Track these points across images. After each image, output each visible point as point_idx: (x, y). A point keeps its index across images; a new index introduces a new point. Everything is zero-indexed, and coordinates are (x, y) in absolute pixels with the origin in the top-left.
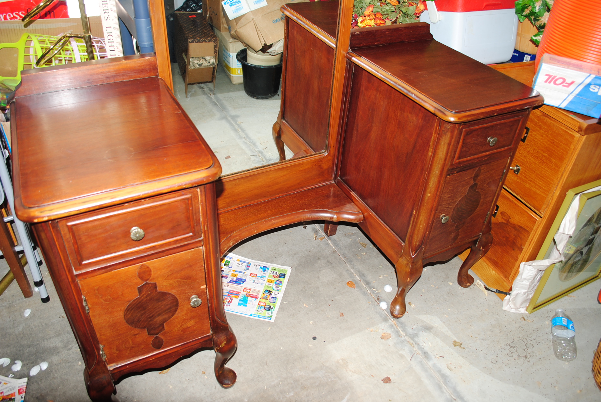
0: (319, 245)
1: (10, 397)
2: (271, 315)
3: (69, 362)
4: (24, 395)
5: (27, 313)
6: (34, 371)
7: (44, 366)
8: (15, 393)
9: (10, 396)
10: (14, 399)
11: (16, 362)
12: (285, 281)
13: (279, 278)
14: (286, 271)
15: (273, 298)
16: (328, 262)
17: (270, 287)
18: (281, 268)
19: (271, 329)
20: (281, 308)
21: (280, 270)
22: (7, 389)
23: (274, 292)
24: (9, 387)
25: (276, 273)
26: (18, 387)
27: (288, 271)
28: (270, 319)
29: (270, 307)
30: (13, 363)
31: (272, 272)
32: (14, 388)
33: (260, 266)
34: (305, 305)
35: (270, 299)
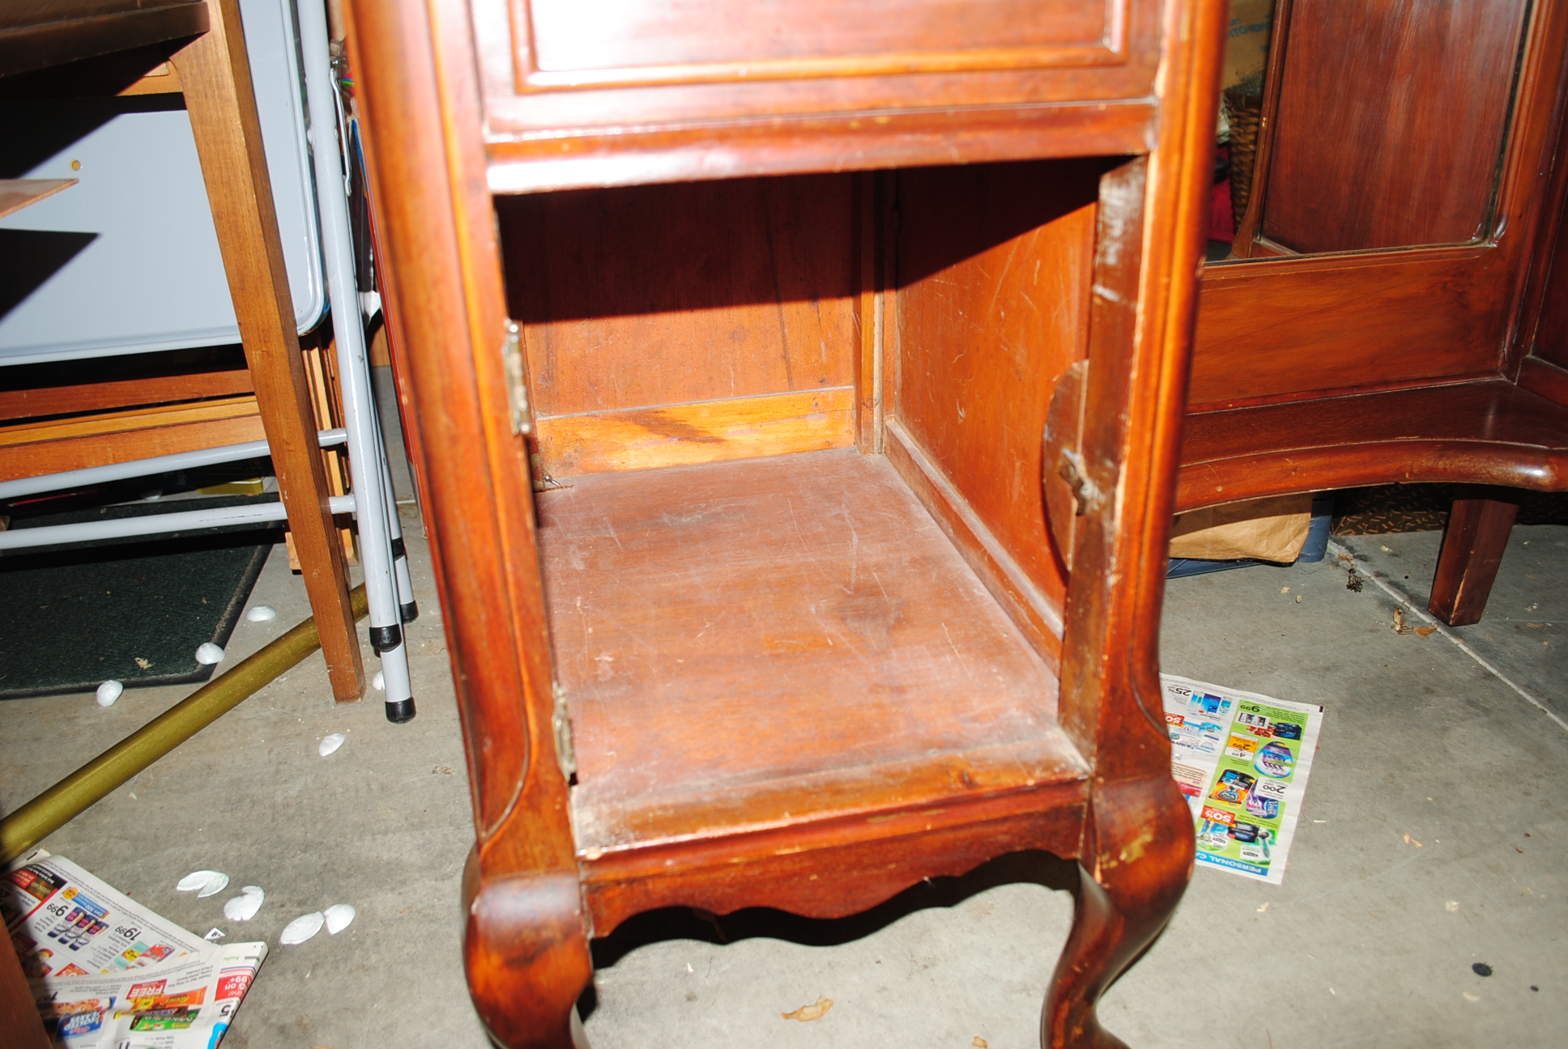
0: (1419, 651)
1: (183, 1002)
2: (1261, 857)
3: (432, 921)
4: (234, 1002)
5: (331, 746)
6: (298, 932)
7: (339, 918)
8: (204, 989)
9: (186, 999)
10: (196, 1012)
11: (245, 889)
12: (1304, 750)
13: (1274, 739)
14: (1302, 718)
15: (1263, 800)
16: (1471, 703)
17: (1246, 763)
18: (1278, 705)
19: (1270, 909)
20: (1304, 838)
21: (1277, 713)
22: (182, 974)
23: (1262, 781)
24: (192, 965)
25: (1262, 720)
26: (223, 970)
27: (1313, 719)
28: (1264, 872)
29: (1255, 829)
30: (235, 890)
31: (1245, 717)
32: (206, 972)
33: (1191, 694)
34: (1406, 838)
35: (1251, 802)
